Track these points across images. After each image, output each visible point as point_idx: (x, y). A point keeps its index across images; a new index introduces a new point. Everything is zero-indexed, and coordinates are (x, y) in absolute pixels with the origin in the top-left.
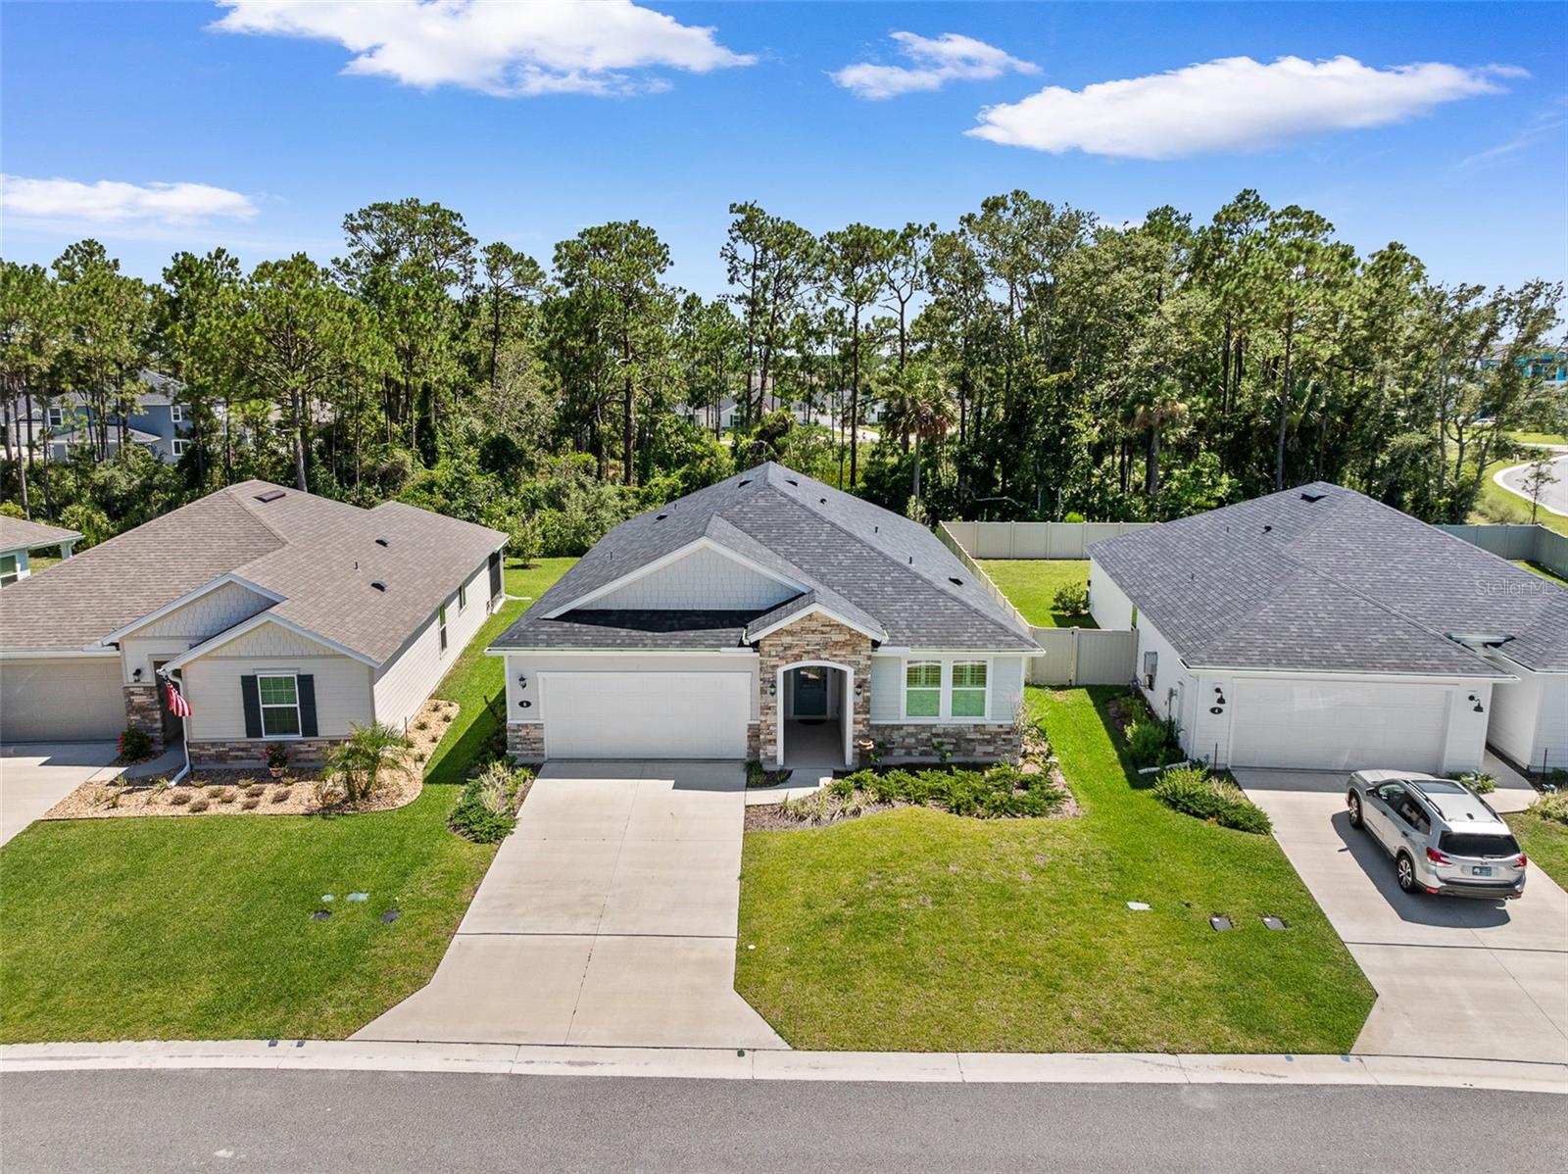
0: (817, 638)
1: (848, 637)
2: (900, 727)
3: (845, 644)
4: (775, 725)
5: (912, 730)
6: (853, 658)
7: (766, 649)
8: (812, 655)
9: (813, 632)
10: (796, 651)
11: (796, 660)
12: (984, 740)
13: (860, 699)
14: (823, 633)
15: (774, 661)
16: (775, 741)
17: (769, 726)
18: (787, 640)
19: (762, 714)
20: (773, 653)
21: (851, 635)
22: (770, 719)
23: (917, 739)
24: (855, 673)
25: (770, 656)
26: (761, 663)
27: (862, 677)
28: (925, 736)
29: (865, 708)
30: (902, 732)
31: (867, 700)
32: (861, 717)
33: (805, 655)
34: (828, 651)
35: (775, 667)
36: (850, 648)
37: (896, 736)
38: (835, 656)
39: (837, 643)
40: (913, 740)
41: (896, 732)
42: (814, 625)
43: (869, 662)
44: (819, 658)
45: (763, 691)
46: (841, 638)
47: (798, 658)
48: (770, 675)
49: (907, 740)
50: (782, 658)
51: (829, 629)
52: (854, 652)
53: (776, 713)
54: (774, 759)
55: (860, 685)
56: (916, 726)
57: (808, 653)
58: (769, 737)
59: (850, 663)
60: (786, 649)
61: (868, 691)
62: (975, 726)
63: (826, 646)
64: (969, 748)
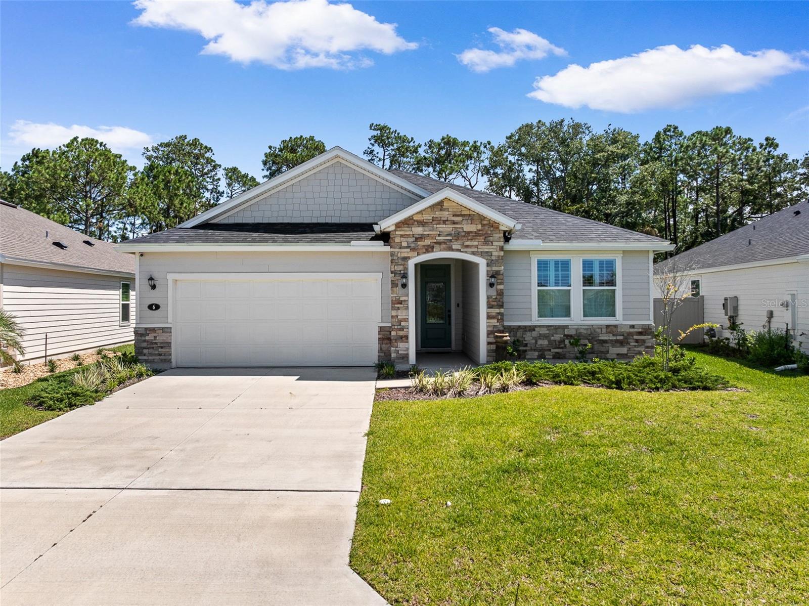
0: (448, 228)
1: (479, 227)
2: (532, 328)
3: (477, 234)
4: (406, 320)
5: (544, 331)
6: (486, 249)
7: (397, 240)
8: (443, 246)
9: (444, 222)
10: (427, 242)
11: (427, 251)
12: (617, 341)
13: (493, 292)
14: (454, 223)
15: (405, 253)
16: (407, 337)
17: (400, 321)
18: (418, 230)
19: (393, 308)
20: (405, 244)
21: (483, 225)
22: (401, 314)
23: (550, 341)
24: (488, 265)
25: (401, 248)
26: (392, 254)
27: (495, 268)
28: (557, 337)
29: (497, 302)
30: (535, 334)
31: (501, 293)
32: (495, 311)
33: (437, 247)
34: (460, 242)
35: (406, 259)
36: (482, 239)
37: (529, 337)
38: (467, 246)
39: (468, 233)
40: (546, 342)
41: (528, 334)
42: (445, 215)
43: (502, 253)
44: (450, 249)
45: (394, 285)
46: (472, 228)
47: (429, 249)
48: (401, 268)
49: (540, 342)
50: (413, 249)
51: (460, 219)
52: (487, 242)
53: (407, 308)
54: (405, 357)
55: (493, 276)
56: (548, 327)
57: (439, 243)
58: (401, 333)
59: (482, 254)
60: (417, 239)
61: (501, 283)
62: (608, 326)
63: (457, 236)
64: (603, 349)
